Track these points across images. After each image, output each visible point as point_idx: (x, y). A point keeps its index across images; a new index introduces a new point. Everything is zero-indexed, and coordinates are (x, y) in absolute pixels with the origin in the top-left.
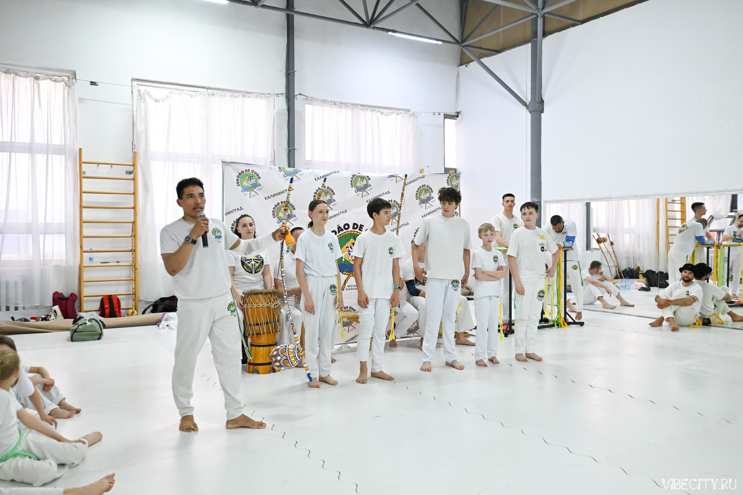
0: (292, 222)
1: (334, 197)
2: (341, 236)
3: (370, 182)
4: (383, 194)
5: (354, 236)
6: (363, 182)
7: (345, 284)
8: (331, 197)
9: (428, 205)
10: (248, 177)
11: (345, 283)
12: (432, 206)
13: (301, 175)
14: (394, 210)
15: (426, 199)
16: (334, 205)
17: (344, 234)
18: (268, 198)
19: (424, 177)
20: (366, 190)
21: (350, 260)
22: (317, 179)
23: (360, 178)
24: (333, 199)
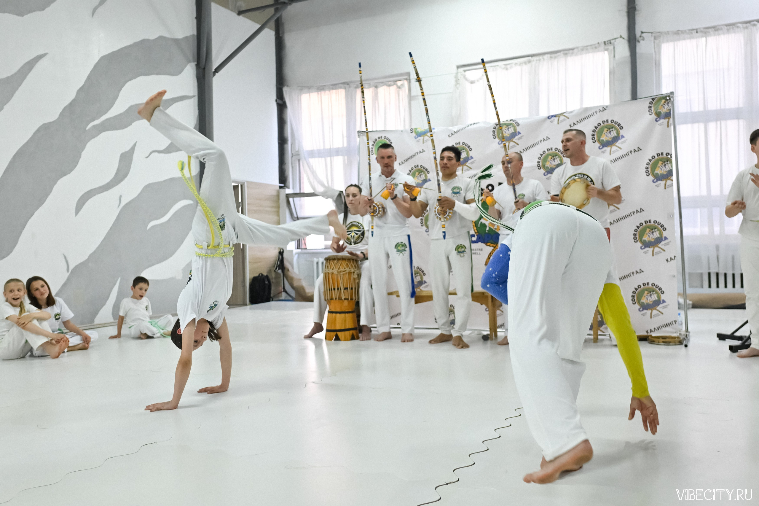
1: (471, 153)
3: (518, 129)
4: (540, 142)
6: (510, 130)
9: (614, 148)
12: (620, 150)
14: (556, 160)
15: (612, 141)
16: (472, 163)
19: (605, 109)
20: (514, 140)
21: (496, 229)
22: (450, 135)
23: (505, 126)
24: (470, 155)
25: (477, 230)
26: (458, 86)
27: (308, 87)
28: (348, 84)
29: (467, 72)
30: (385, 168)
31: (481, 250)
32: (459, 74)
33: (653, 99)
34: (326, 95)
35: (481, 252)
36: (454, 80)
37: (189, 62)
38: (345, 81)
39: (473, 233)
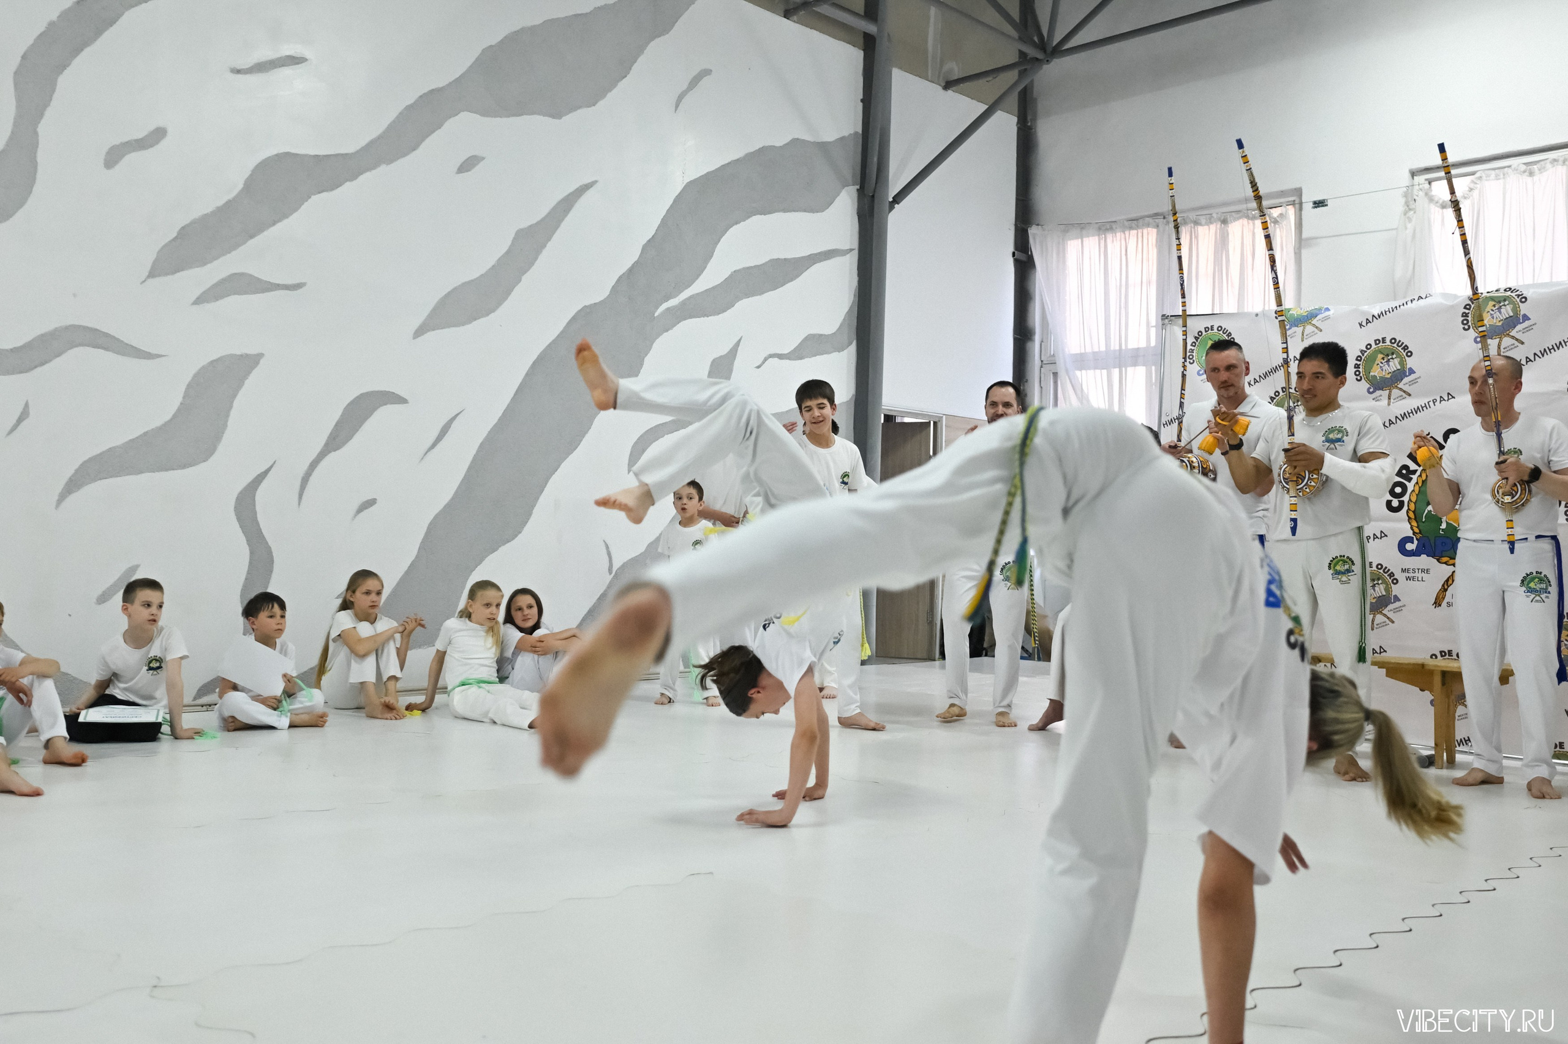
1: (1410, 363)
3: (1524, 309)
6: (1502, 311)
7: (1446, 590)
8: (1402, 363)
11: (1446, 587)
13: (1327, 318)
16: (1413, 383)
18: (1255, 383)
22: (1364, 323)
23: (1489, 303)
24: (1408, 367)
25: (1418, 527)
26: (1412, 212)
27: (1078, 226)
28: (1164, 218)
29: (1434, 184)
30: (1223, 391)
31: (1427, 571)
32: (1417, 187)
34: (1115, 242)
35: (1424, 575)
36: (1403, 200)
37: (845, 185)
38: (1159, 211)
39: (1410, 534)
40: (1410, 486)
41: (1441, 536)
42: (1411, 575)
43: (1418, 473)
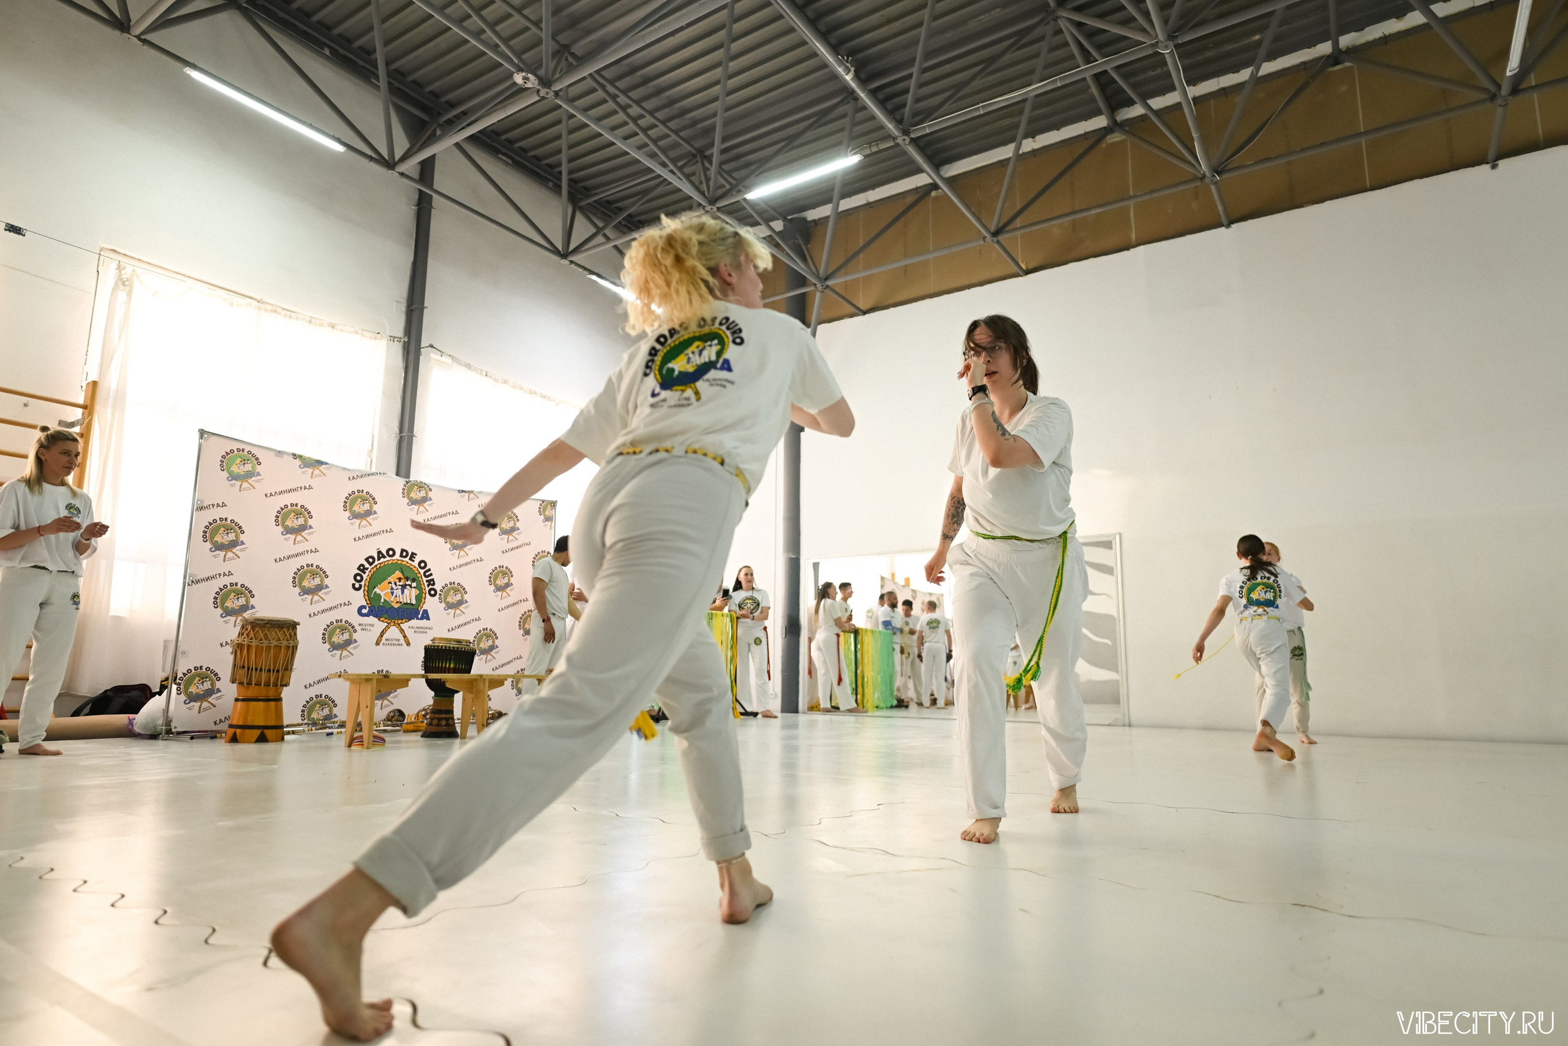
0: (305, 536)
1: (375, 507)
2: (382, 565)
3: (430, 494)
4: (448, 514)
5: (401, 568)
6: (422, 492)
7: (382, 636)
8: (371, 507)
9: (511, 538)
10: (239, 460)
17: (386, 563)
18: (270, 496)
20: (425, 505)
21: (392, 602)
23: (416, 487)
24: (374, 509)
25: (369, 600)
31: (373, 625)
33: (543, 502)
35: (371, 628)
39: (365, 603)
40: (365, 576)
41: (381, 606)
42: (364, 627)
43: (369, 570)
